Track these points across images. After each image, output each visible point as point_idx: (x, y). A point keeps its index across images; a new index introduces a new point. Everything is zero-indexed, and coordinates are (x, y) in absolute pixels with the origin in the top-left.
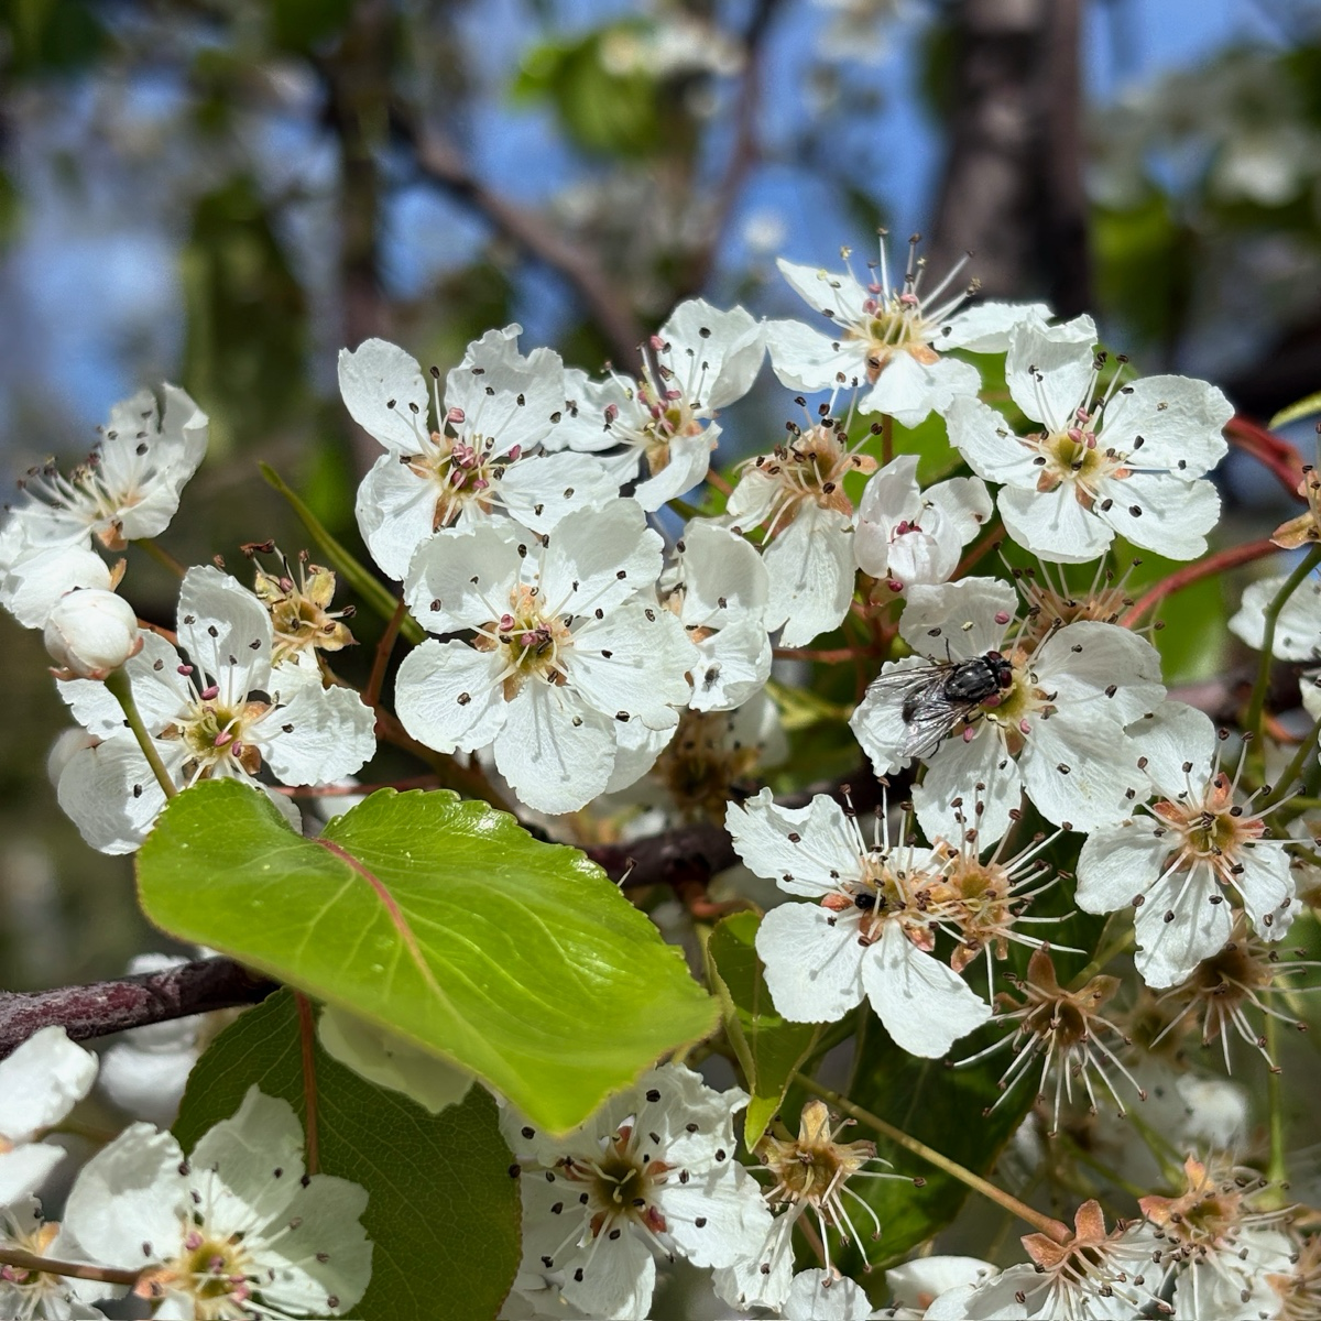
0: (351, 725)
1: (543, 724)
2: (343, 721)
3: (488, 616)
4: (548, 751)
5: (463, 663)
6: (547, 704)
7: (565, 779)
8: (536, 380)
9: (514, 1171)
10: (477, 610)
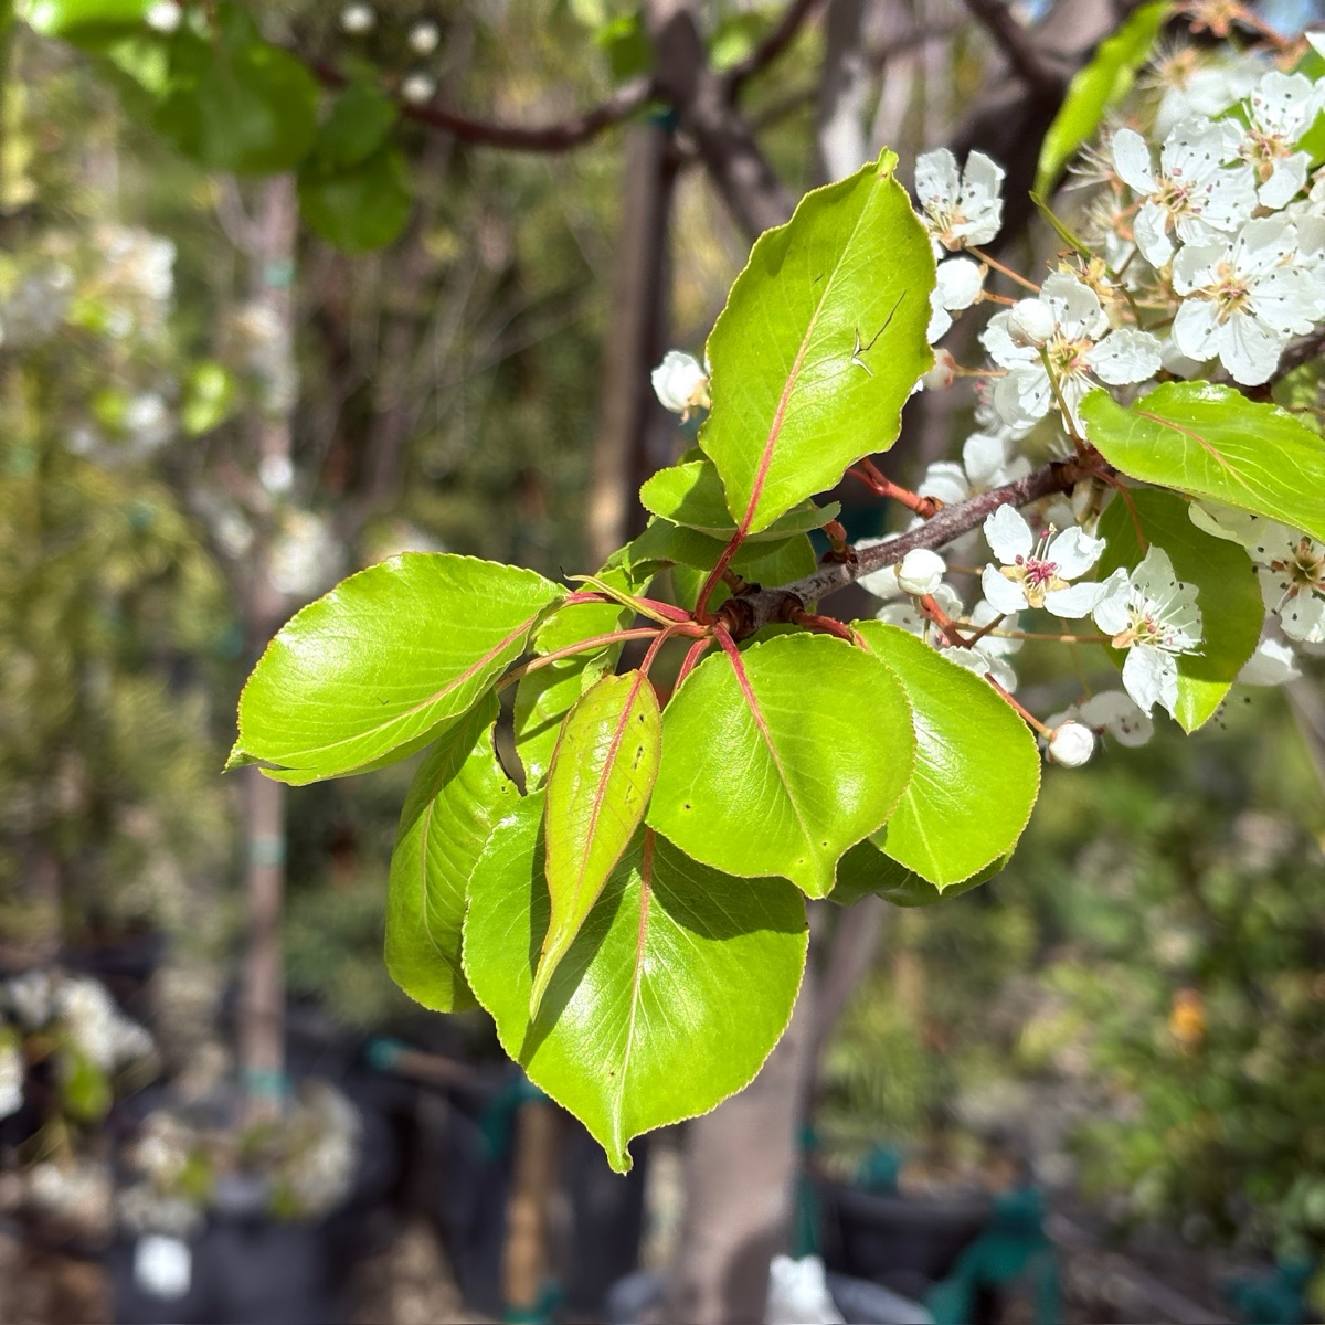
0: (1143, 350)
1: (1238, 337)
2: (1138, 347)
3: (1209, 282)
4: (1241, 349)
5: (1196, 309)
6: (1240, 327)
7: (1253, 364)
8: (1206, 139)
9: (1255, 569)
10: (1202, 279)
